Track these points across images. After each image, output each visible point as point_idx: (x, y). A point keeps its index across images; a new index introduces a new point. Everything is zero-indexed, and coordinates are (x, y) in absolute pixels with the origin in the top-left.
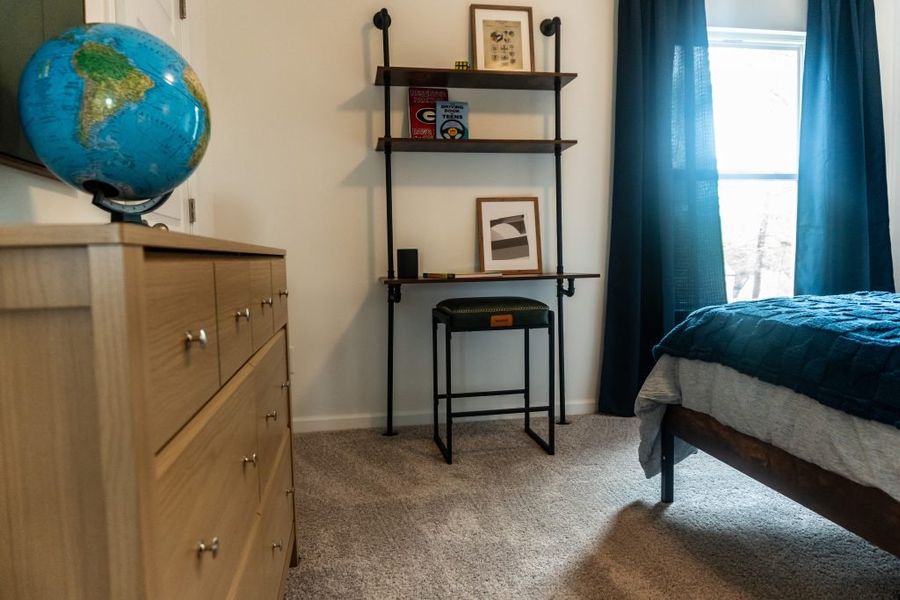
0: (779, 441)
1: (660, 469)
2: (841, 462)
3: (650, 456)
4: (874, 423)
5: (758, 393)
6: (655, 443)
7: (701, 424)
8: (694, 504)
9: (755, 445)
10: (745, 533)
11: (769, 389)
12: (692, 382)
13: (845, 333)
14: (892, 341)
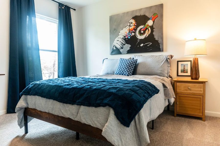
0: (51, 112)
1: (24, 125)
2: (63, 114)
3: (21, 123)
4: (68, 104)
5: (46, 102)
6: (22, 119)
7: (34, 111)
8: (34, 132)
9: (46, 114)
10: (46, 135)
11: (48, 100)
12: (31, 101)
13: (63, 86)
14: (71, 87)
